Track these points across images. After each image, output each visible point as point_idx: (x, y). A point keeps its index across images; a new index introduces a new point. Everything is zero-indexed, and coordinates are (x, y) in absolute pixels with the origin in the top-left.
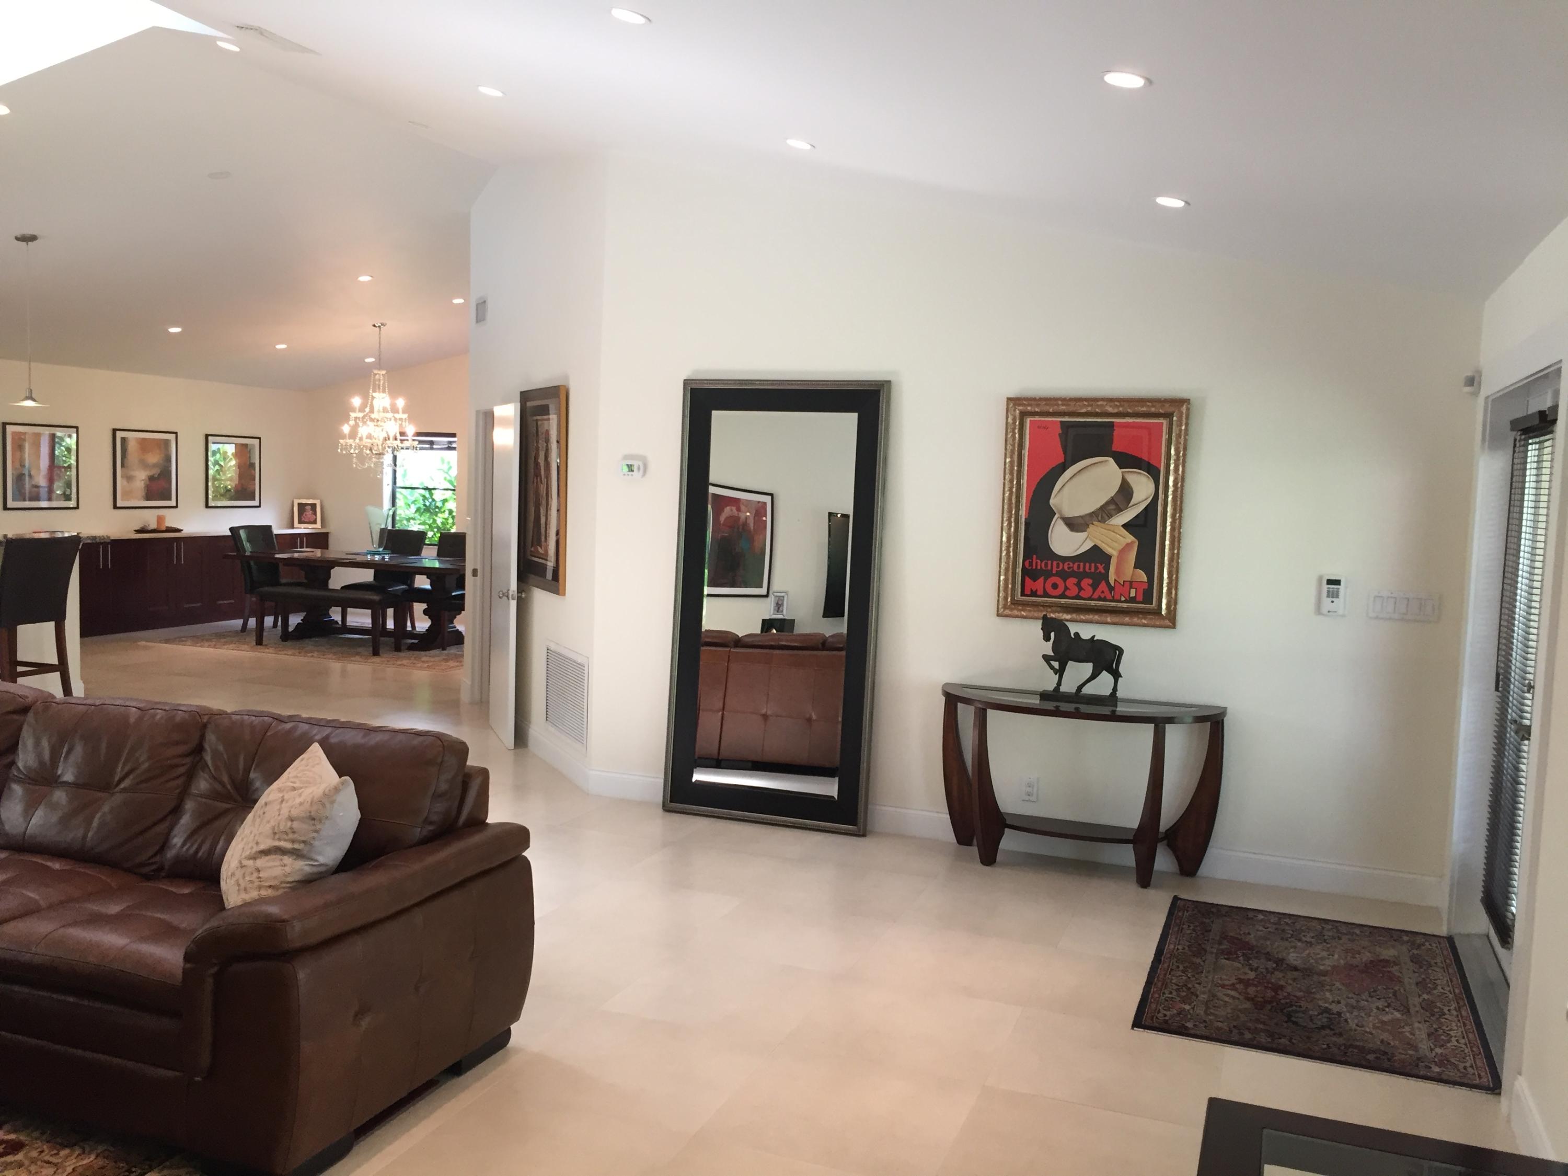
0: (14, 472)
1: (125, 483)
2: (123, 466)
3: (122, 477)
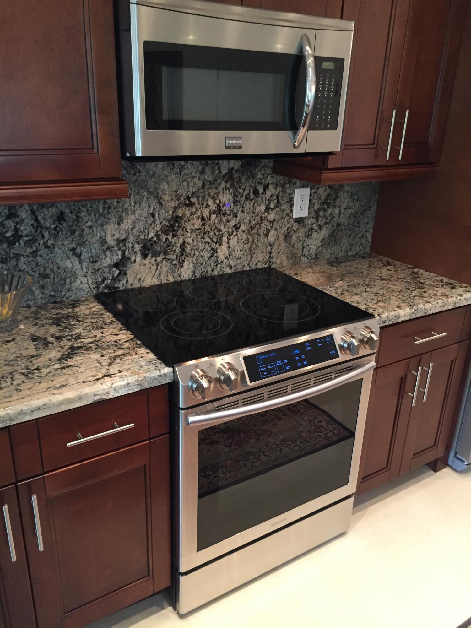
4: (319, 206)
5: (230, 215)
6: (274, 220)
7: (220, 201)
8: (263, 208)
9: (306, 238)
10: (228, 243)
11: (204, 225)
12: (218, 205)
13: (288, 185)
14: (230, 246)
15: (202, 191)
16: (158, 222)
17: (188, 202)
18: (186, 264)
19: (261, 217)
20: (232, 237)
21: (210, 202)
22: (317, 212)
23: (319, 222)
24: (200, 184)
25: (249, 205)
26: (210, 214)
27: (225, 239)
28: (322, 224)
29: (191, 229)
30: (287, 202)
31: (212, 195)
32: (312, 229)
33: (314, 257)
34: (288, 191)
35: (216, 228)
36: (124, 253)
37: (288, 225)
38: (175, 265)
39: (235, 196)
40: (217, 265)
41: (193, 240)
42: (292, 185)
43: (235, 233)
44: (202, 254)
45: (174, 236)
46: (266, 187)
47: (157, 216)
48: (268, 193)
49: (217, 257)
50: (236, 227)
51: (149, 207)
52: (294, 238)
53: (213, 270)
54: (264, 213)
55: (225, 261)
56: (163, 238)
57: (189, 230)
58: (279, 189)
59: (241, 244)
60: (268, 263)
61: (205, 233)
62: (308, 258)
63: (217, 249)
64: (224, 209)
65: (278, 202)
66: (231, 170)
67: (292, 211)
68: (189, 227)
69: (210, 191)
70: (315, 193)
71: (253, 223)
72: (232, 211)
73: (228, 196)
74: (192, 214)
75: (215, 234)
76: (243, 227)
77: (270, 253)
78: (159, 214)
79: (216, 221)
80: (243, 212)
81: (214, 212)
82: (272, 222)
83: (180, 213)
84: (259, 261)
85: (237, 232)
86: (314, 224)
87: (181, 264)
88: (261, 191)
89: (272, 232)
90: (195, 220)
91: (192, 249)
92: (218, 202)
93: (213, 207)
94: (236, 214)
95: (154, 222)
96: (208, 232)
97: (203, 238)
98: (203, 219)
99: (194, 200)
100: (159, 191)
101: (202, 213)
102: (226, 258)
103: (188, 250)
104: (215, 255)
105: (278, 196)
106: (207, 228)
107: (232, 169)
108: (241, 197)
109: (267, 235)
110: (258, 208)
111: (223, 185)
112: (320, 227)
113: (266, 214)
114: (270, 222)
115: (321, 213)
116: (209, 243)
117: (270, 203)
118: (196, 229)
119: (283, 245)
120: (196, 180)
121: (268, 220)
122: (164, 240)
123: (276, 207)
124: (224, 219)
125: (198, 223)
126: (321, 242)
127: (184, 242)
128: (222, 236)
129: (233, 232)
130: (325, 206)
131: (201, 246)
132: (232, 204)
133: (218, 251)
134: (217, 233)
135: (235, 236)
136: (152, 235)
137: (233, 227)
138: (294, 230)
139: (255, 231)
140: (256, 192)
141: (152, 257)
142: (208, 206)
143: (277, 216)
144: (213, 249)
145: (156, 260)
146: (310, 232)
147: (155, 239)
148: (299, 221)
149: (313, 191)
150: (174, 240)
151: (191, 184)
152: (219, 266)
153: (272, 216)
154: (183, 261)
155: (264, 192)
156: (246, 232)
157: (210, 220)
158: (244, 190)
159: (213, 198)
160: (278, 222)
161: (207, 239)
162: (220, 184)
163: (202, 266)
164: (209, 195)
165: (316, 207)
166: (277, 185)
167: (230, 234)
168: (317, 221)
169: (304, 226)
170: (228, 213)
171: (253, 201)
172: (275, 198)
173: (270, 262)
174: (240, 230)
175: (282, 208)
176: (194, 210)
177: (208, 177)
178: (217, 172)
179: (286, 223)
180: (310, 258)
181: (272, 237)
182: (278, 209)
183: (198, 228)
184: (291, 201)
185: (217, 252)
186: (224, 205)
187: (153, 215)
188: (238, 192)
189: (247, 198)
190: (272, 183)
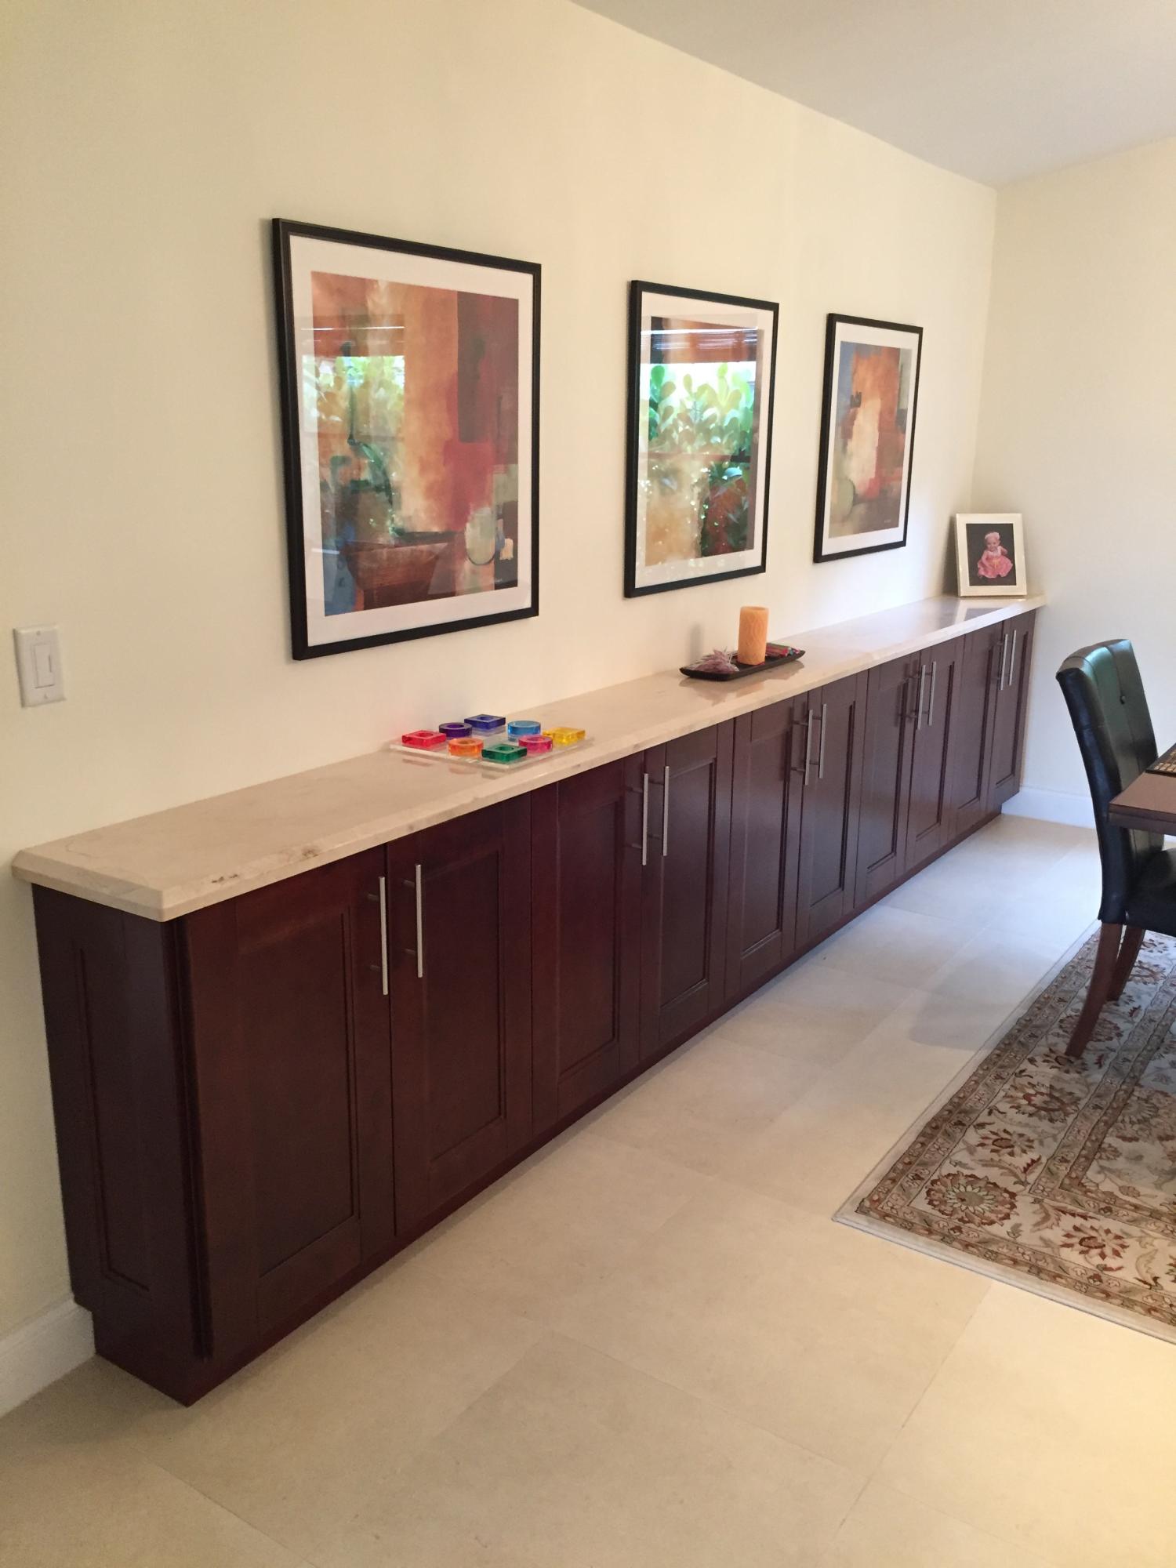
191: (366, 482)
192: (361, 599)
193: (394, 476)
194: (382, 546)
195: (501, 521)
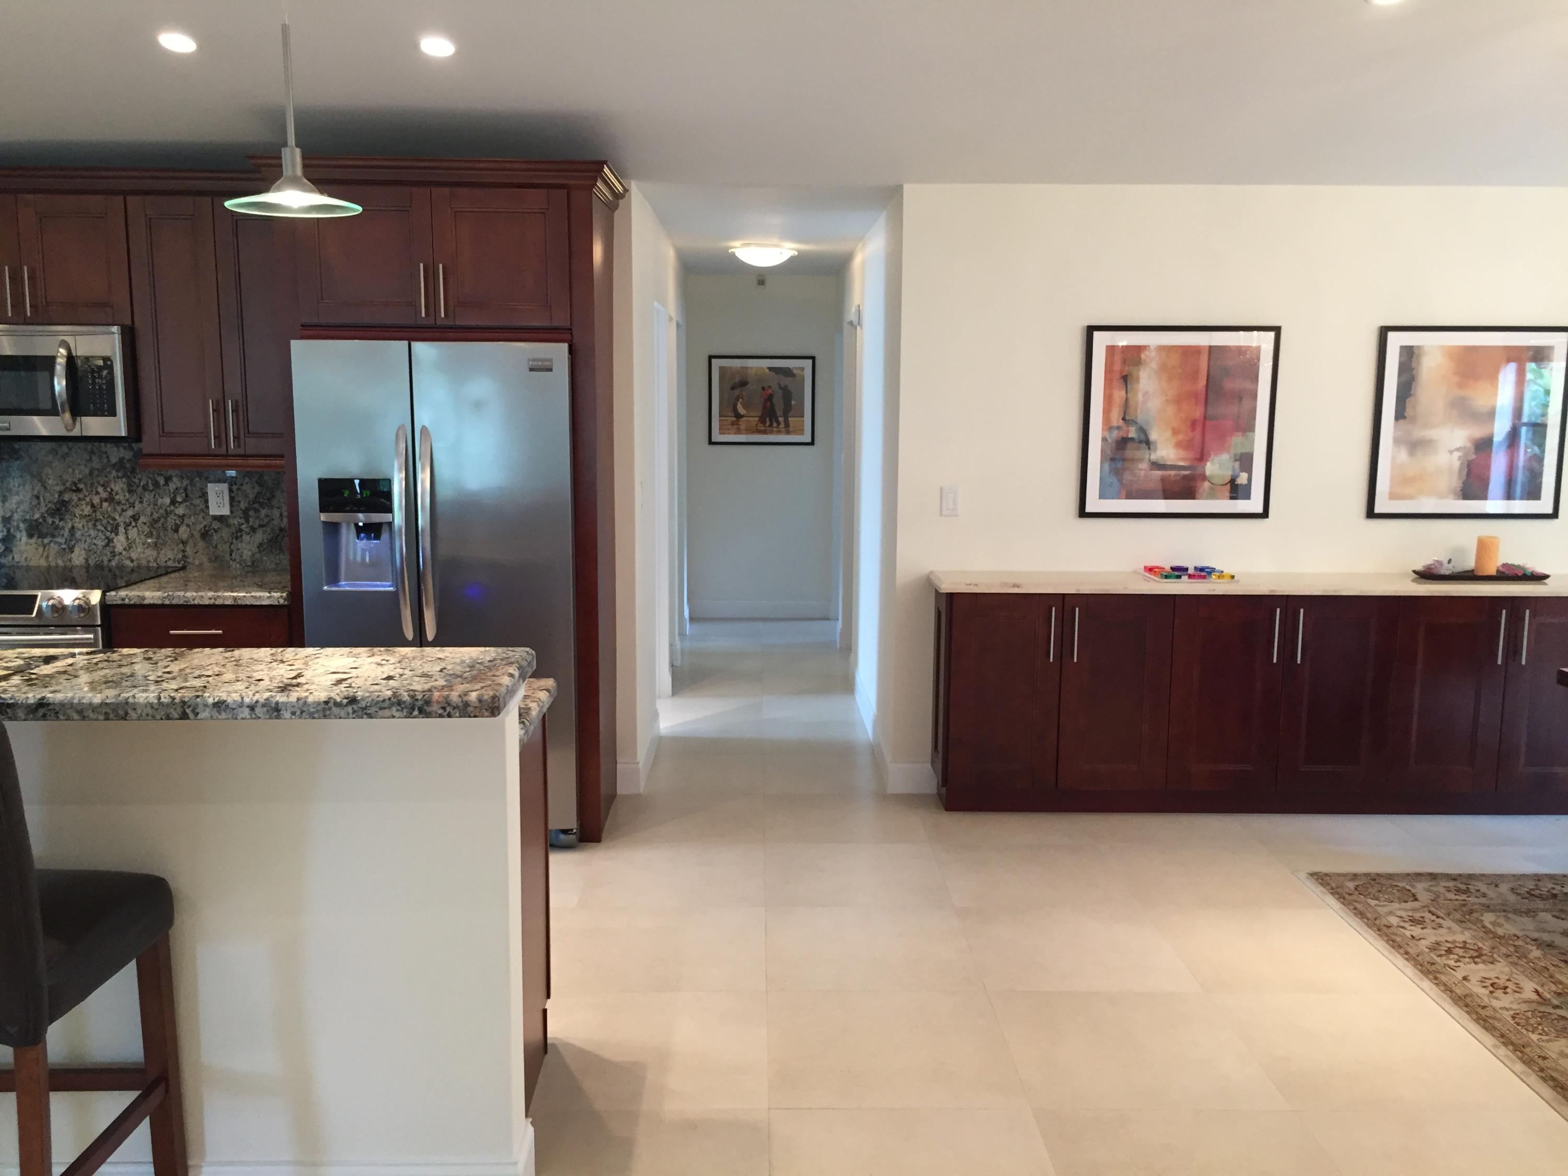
0: (1107, 434)
1: (1403, 455)
2: (1400, 415)
3: (1397, 441)
4: (247, 505)
5: (125, 504)
6: (184, 515)
7: (112, 490)
8: (167, 501)
9: (234, 540)
10: (126, 533)
11: (94, 511)
12: (110, 493)
13: (197, 479)
14: (129, 537)
15: (89, 478)
16: (43, 504)
17: (74, 488)
18: (77, 550)
19: (166, 510)
20: (130, 528)
21: (100, 489)
22: (246, 512)
23: (251, 524)
24: (87, 471)
25: (148, 497)
26: (101, 502)
27: (121, 529)
28: (256, 526)
29: (80, 515)
30: (200, 497)
31: (102, 482)
32: (241, 530)
33: (249, 564)
34: (198, 485)
35: (109, 516)
36: (9, 530)
37: (205, 523)
38: (64, 549)
39: (129, 485)
40: (114, 556)
41: (83, 526)
42: (203, 479)
43: (133, 524)
44: (95, 541)
45: (61, 520)
46: (168, 480)
47: (41, 498)
48: (172, 486)
49: (114, 547)
50: (135, 518)
51: (33, 489)
52: (215, 538)
53: (109, 561)
54: (169, 506)
55: (124, 553)
56: (50, 520)
57: (77, 515)
58: (186, 482)
59: (142, 537)
60: (183, 562)
61: (96, 520)
62: (241, 565)
63: (113, 538)
64: (117, 497)
65: (187, 496)
66: (121, 460)
67: (207, 507)
68: (77, 512)
69: (99, 478)
70: (238, 489)
71: (156, 516)
72: (128, 500)
73: (122, 486)
74: (80, 499)
75: (108, 522)
76: (143, 519)
77: (184, 551)
78: (44, 497)
79: (109, 509)
80: (141, 502)
81: (106, 500)
82: (182, 517)
83: (66, 497)
84: (170, 559)
85: (136, 523)
86: (243, 524)
87: (72, 550)
88: (162, 482)
89: (183, 529)
90: (84, 506)
91: (82, 535)
92: (109, 489)
93: (104, 495)
94: (133, 504)
95: (39, 504)
96: (100, 519)
97: (95, 525)
98: (93, 506)
99: (81, 486)
100: (43, 475)
101: (91, 500)
102: (125, 549)
103: (78, 534)
104: (111, 545)
105: (186, 489)
106: (99, 516)
107: (123, 458)
108: (139, 486)
109: (176, 530)
110: (160, 501)
111: (114, 473)
112: (254, 530)
113: (172, 508)
114: (179, 516)
115: (251, 513)
116: (102, 531)
117: (175, 496)
118: (86, 515)
119: (201, 544)
120: (82, 467)
121: (175, 515)
122: (50, 523)
123: (185, 501)
124: (119, 508)
125: (87, 510)
126: (258, 547)
127: (73, 527)
128: (117, 526)
129: (131, 523)
130: (256, 505)
131: (92, 533)
132: (127, 494)
133: (115, 541)
134: (111, 522)
135: (133, 527)
136: (37, 516)
137: (131, 517)
138: (214, 529)
139: (160, 524)
140: (156, 484)
141: (38, 538)
142: (97, 493)
143: (188, 511)
144: (107, 538)
145: (43, 542)
146: (239, 534)
147: (41, 520)
148: (220, 519)
149: (234, 488)
150: (61, 524)
151: (77, 471)
152: (117, 558)
153: (180, 511)
154: (74, 546)
155: (166, 484)
156: (148, 524)
157: (102, 508)
158: (140, 480)
159: (103, 486)
160: (190, 517)
161: (100, 527)
162: (110, 473)
163: (95, 555)
164: (98, 483)
165: (243, 505)
166: (182, 478)
167: (127, 525)
168: (248, 522)
169: (228, 526)
170: (123, 502)
171: (154, 493)
172: (182, 491)
173: (185, 562)
174: (140, 522)
175: (194, 502)
176: (81, 496)
177: (96, 464)
178: (105, 461)
179: (202, 520)
180: (243, 564)
181: (184, 532)
182: (187, 503)
183: (87, 514)
184: (204, 496)
185: (113, 542)
186: (117, 494)
187: (38, 497)
188: (134, 482)
189: (145, 488)
190: (177, 475)
191: (1132, 439)
192: (1124, 493)
193: (1153, 436)
194: (1142, 470)
195: (1238, 463)
